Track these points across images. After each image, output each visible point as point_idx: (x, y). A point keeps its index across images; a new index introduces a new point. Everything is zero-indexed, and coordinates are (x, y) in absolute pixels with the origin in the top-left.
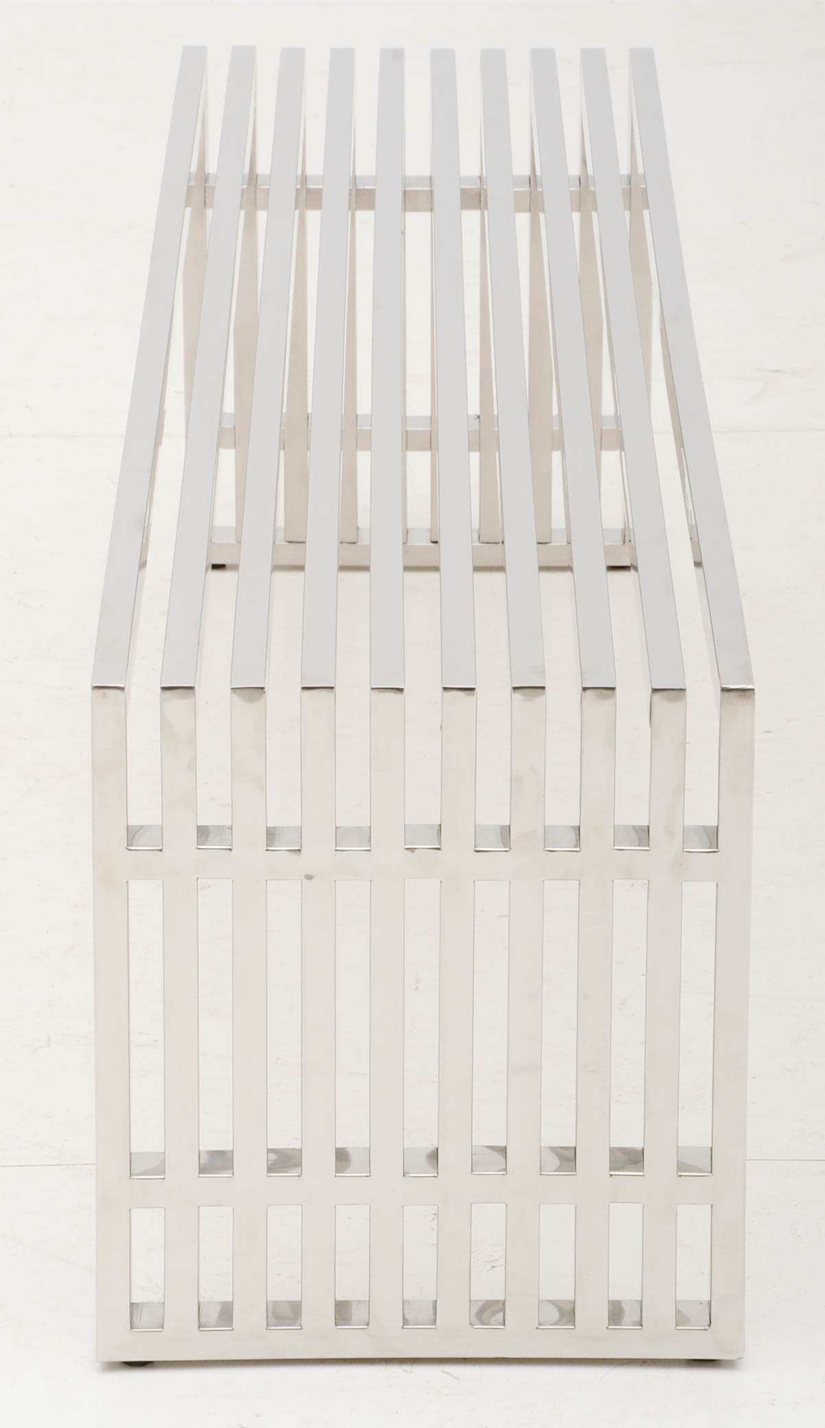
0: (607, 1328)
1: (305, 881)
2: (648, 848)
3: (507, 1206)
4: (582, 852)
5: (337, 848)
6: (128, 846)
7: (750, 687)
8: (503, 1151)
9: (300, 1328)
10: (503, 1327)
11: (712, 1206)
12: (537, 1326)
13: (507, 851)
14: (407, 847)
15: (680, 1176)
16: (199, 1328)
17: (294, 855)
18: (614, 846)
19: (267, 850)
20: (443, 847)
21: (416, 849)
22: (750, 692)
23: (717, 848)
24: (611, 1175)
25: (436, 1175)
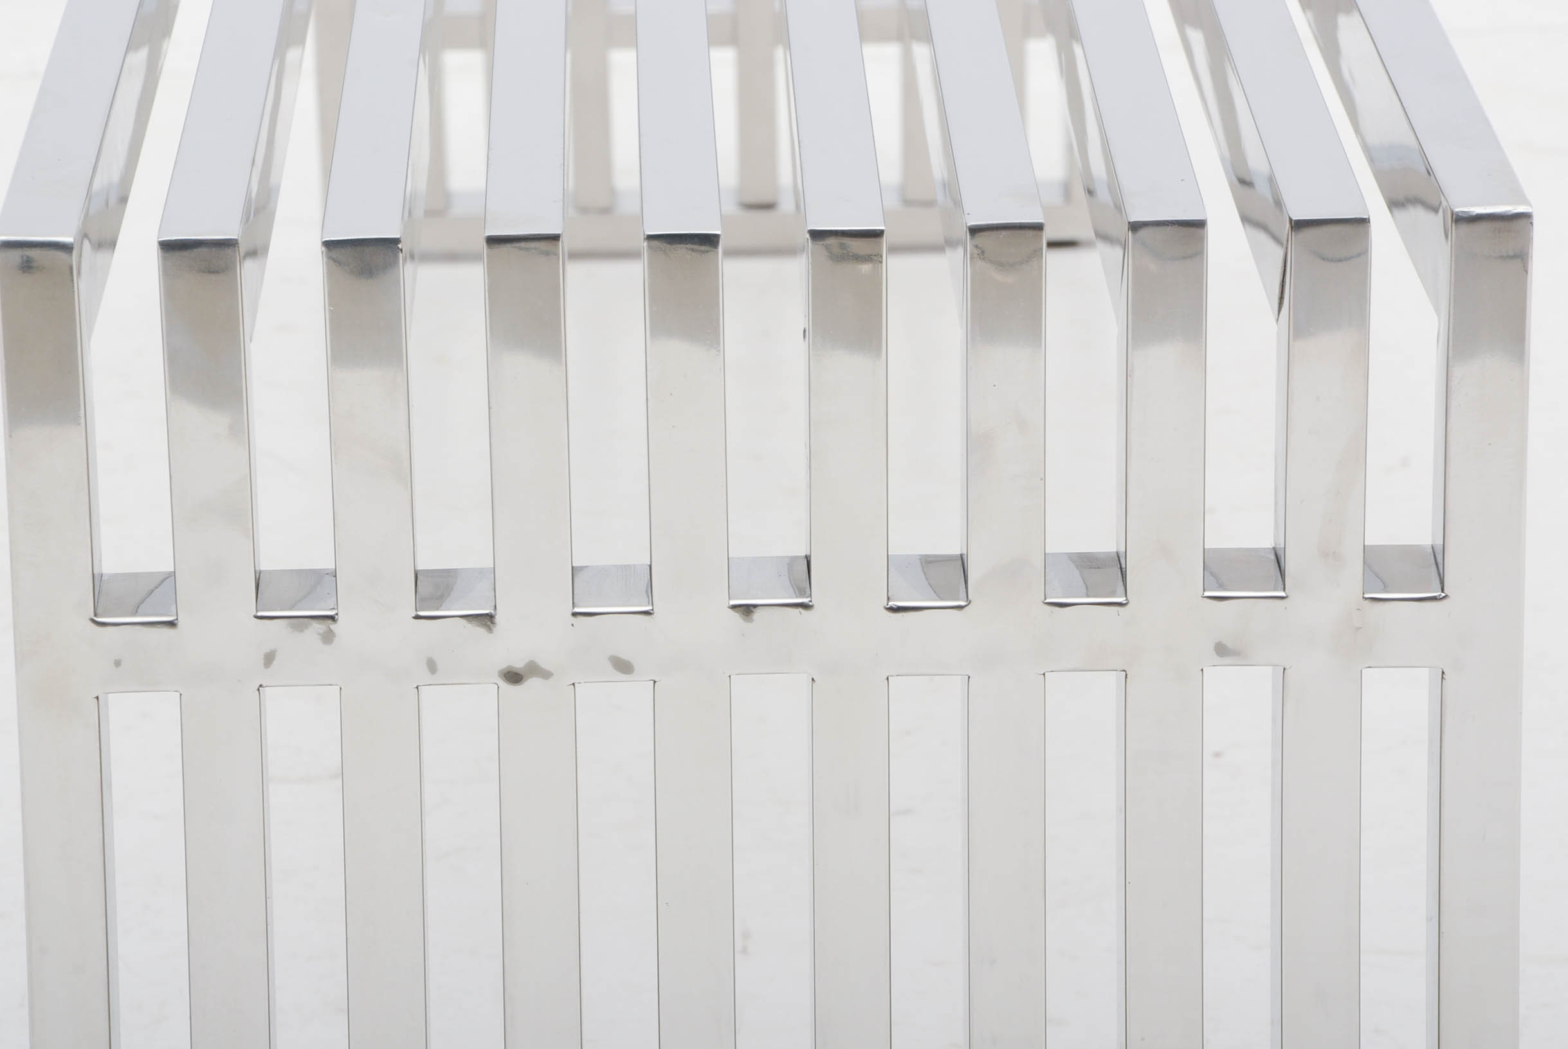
1: (504, 685)
2: (1282, 594)
4: (1130, 602)
5: (577, 610)
6: (96, 615)
7: (1521, 209)
13: (960, 608)
14: (734, 602)
17: (479, 631)
18: (1204, 590)
19: (417, 617)
20: (815, 601)
21: (755, 606)
22: (1521, 223)
23: (1443, 591)
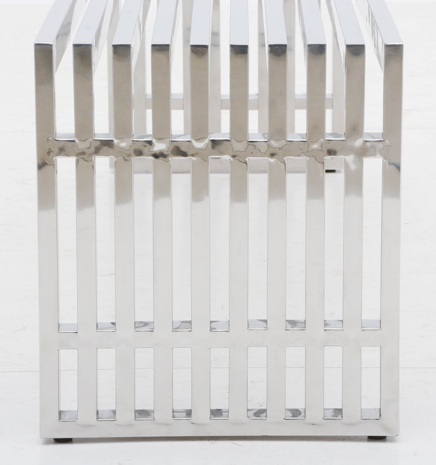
0: (323, 418)
1: (154, 159)
3: (267, 348)
4: (308, 141)
7: (401, 43)
8: (265, 321)
9: (153, 419)
10: (266, 418)
11: (381, 347)
12: (284, 418)
15: (363, 330)
16: (97, 419)
21: (216, 140)
22: (401, 47)
23: (383, 139)
24: (325, 330)
25: (228, 330)
